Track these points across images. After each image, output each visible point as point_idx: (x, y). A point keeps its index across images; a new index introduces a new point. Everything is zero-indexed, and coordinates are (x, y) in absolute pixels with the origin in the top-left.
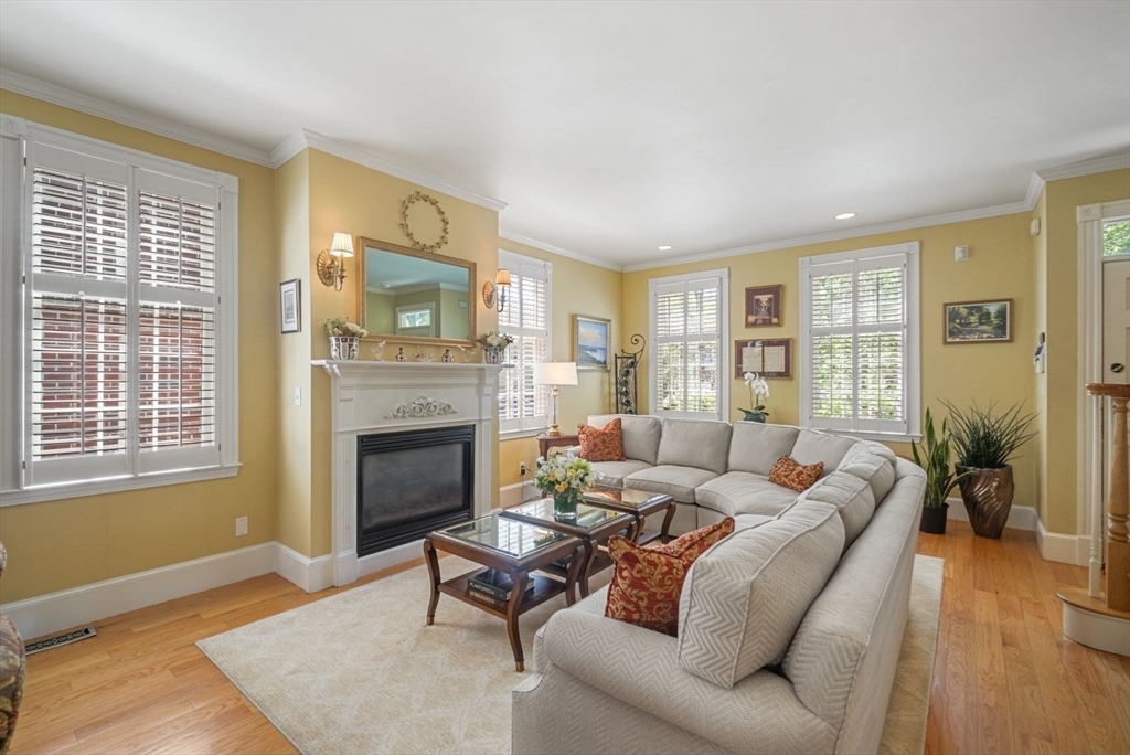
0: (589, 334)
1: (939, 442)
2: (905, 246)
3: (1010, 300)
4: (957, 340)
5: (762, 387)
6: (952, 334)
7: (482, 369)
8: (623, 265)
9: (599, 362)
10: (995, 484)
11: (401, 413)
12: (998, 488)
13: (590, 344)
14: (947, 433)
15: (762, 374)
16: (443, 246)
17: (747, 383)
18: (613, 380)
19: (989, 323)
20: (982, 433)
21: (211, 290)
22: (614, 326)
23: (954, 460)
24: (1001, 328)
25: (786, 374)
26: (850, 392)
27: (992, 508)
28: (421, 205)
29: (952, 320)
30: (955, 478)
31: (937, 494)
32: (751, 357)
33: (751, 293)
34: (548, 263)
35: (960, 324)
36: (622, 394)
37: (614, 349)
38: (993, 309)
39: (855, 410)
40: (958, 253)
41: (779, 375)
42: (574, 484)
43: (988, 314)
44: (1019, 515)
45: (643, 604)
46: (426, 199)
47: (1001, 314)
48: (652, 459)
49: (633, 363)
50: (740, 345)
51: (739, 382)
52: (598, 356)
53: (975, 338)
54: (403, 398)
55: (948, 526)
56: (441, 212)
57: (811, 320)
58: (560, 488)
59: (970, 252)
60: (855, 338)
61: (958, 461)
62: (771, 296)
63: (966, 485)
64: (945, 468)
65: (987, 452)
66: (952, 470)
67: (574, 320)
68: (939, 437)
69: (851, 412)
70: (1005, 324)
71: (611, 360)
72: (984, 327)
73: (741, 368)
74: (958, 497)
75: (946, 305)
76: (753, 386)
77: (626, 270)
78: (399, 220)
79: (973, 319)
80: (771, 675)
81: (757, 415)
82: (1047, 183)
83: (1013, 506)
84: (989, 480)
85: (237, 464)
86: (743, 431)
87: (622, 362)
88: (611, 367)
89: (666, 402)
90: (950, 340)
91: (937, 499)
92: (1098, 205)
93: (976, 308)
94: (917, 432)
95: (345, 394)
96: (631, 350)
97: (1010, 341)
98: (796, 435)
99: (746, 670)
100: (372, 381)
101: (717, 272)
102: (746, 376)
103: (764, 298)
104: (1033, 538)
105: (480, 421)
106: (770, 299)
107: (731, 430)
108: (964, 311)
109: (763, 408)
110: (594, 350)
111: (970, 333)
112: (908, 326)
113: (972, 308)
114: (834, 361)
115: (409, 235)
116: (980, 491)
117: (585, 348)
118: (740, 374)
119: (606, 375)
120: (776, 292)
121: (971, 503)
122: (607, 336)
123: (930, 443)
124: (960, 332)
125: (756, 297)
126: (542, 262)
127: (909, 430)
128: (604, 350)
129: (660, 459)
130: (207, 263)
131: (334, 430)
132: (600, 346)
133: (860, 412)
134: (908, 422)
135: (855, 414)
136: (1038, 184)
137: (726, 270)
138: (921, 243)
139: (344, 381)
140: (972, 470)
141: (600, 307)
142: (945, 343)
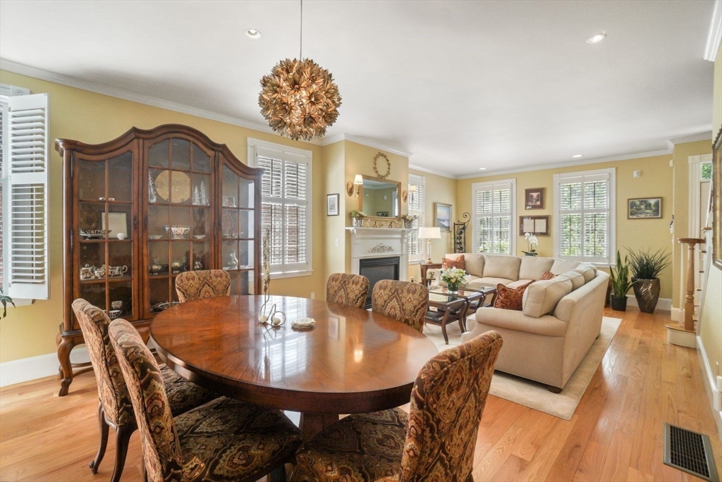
0: (442, 213)
1: (624, 266)
2: (608, 170)
3: (661, 198)
4: (634, 217)
5: (534, 240)
6: (632, 214)
7: (403, 231)
8: (458, 176)
9: (446, 227)
10: (650, 287)
11: (374, 250)
12: (651, 288)
13: (442, 218)
14: (628, 262)
15: (534, 234)
16: (389, 176)
17: (526, 238)
18: (453, 236)
19: (651, 209)
20: (645, 261)
21: (304, 199)
22: (453, 208)
23: (631, 275)
24: (657, 211)
25: (546, 234)
26: (580, 243)
27: (649, 298)
28: (381, 157)
29: (632, 207)
30: (631, 284)
31: (621, 292)
32: (528, 225)
33: (528, 192)
34: (424, 178)
35: (636, 209)
36: (458, 243)
37: (454, 220)
38: (652, 202)
39: (582, 252)
40: (635, 174)
41: (542, 234)
42: (459, 279)
43: (650, 204)
44: (662, 303)
45: (508, 304)
46: (382, 155)
47: (657, 205)
48: (481, 275)
49: (464, 228)
50: (522, 219)
51: (522, 237)
52: (446, 224)
53: (643, 216)
54: (374, 243)
55: (627, 308)
56: (388, 161)
57: (560, 206)
58: (453, 281)
59: (641, 174)
60: (583, 215)
61: (633, 276)
62: (539, 193)
63: (637, 286)
64: (626, 279)
65: (647, 271)
66: (629, 280)
67: (435, 206)
68: (624, 265)
69: (580, 253)
70: (658, 210)
71: (452, 226)
72: (648, 211)
73: (523, 230)
74: (632, 294)
75: (629, 200)
76: (530, 239)
77: (459, 179)
78: (373, 166)
79: (643, 207)
80: (550, 316)
81: (532, 253)
82: (675, 145)
83: (659, 299)
84: (647, 285)
85: (311, 270)
86: (526, 260)
87: (458, 227)
88: (452, 229)
89: (481, 248)
90: (631, 217)
91: (621, 295)
92: (699, 156)
93: (644, 201)
94: (614, 263)
95: (357, 241)
96: (463, 220)
97: (661, 218)
98: (552, 262)
99: (543, 313)
100: (365, 236)
101: (510, 180)
102: (526, 234)
103: (535, 195)
104: (669, 313)
105: (402, 255)
106: (538, 195)
107: (520, 261)
108: (638, 203)
109: (534, 251)
110: (444, 221)
111: (641, 213)
112: (609, 210)
113: (642, 201)
114: (573, 227)
115: (377, 172)
116: (643, 290)
117: (439, 220)
118: (522, 233)
119: (449, 234)
120: (541, 191)
121: (638, 296)
122: (450, 213)
123: (619, 268)
124: (636, 213)
125: (531, 194)
126: (421, 177)
127: (610, 262)
128: (449, 220)
129: (484, 274)
130: (302, 187)
131: (352, 256)
132: (447, 218)
133: (585, 253)
134: (609, 258)
135: (582, 254)
136: (671, 145)
137: (515, 180)
138: (616, 168)
139: (357, 236)
140: (639, 280)
141: (447, 198)
142: (629, 218)
